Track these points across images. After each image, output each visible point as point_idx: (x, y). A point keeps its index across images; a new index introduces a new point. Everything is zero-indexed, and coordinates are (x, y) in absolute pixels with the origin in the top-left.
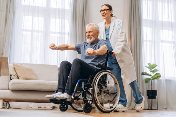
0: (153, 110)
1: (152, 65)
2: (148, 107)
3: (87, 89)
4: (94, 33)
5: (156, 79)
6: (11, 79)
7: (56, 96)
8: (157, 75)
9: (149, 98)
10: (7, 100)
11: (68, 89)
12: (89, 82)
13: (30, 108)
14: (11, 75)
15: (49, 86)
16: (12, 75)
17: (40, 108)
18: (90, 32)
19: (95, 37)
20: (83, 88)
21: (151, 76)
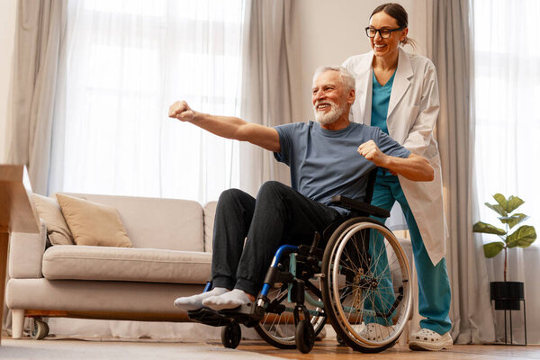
0: (512, 345)
1: (507, 198)
2: (496, 336)
3: (306, 278)
4: (338, 93)
5: (520, 245)
6: (48, 245)
7: (207, 300)
8: (524, 231)
9: (498, 307)
10: (36, 311)
11: (245, 276)
12: (312, 255)
13: (113, 339)
14: (49, 233)
15: (171, 267)
16: (52, 231)
17: (145, 339)
18: (326, 88)
19: (340, 107)
20: (294, 274)
21: (505, 237)
